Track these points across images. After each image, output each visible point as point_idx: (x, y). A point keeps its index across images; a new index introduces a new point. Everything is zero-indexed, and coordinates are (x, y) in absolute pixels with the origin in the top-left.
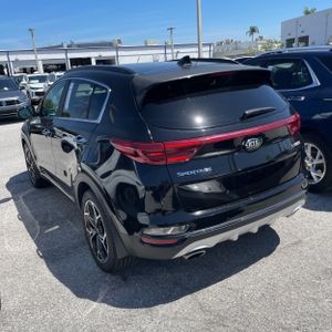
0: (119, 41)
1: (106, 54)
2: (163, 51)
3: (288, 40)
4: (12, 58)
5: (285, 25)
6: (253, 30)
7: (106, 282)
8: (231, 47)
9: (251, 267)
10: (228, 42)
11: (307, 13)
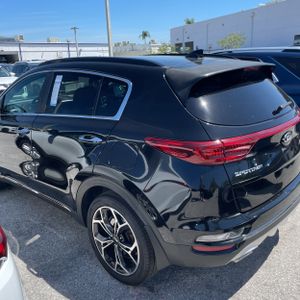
0: (21, 37)
2: (66, 49)
3: (177, 45)
5: (173, 32)
6: (145, 35)
8: (128, 48)
10: (125, 44)
11: (189, 23)
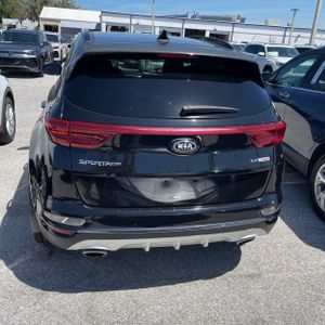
1: (222, 29)
2: (283, 33)
4: (135, 21)
7: (33, 250)
9: (178, 286)
